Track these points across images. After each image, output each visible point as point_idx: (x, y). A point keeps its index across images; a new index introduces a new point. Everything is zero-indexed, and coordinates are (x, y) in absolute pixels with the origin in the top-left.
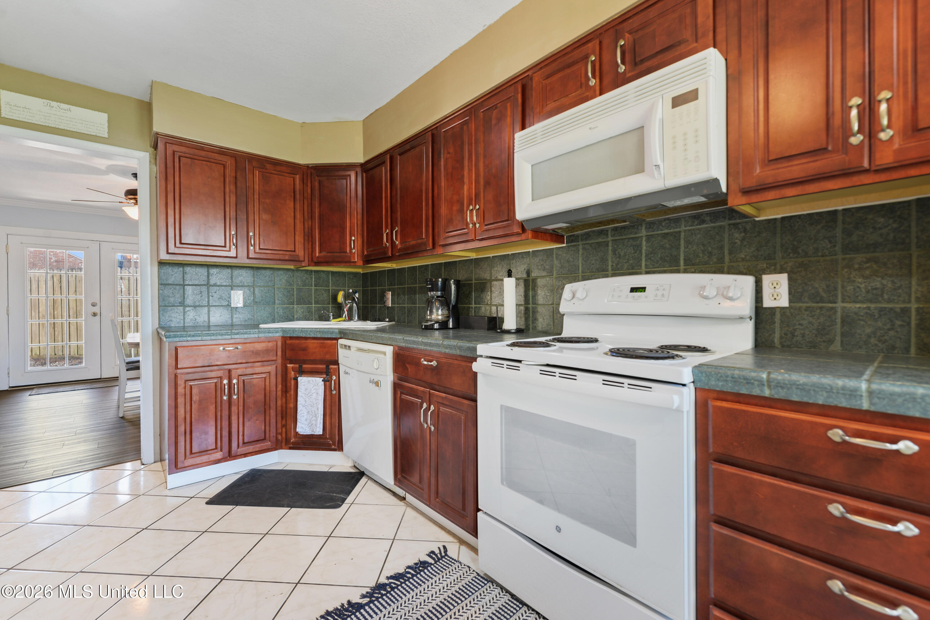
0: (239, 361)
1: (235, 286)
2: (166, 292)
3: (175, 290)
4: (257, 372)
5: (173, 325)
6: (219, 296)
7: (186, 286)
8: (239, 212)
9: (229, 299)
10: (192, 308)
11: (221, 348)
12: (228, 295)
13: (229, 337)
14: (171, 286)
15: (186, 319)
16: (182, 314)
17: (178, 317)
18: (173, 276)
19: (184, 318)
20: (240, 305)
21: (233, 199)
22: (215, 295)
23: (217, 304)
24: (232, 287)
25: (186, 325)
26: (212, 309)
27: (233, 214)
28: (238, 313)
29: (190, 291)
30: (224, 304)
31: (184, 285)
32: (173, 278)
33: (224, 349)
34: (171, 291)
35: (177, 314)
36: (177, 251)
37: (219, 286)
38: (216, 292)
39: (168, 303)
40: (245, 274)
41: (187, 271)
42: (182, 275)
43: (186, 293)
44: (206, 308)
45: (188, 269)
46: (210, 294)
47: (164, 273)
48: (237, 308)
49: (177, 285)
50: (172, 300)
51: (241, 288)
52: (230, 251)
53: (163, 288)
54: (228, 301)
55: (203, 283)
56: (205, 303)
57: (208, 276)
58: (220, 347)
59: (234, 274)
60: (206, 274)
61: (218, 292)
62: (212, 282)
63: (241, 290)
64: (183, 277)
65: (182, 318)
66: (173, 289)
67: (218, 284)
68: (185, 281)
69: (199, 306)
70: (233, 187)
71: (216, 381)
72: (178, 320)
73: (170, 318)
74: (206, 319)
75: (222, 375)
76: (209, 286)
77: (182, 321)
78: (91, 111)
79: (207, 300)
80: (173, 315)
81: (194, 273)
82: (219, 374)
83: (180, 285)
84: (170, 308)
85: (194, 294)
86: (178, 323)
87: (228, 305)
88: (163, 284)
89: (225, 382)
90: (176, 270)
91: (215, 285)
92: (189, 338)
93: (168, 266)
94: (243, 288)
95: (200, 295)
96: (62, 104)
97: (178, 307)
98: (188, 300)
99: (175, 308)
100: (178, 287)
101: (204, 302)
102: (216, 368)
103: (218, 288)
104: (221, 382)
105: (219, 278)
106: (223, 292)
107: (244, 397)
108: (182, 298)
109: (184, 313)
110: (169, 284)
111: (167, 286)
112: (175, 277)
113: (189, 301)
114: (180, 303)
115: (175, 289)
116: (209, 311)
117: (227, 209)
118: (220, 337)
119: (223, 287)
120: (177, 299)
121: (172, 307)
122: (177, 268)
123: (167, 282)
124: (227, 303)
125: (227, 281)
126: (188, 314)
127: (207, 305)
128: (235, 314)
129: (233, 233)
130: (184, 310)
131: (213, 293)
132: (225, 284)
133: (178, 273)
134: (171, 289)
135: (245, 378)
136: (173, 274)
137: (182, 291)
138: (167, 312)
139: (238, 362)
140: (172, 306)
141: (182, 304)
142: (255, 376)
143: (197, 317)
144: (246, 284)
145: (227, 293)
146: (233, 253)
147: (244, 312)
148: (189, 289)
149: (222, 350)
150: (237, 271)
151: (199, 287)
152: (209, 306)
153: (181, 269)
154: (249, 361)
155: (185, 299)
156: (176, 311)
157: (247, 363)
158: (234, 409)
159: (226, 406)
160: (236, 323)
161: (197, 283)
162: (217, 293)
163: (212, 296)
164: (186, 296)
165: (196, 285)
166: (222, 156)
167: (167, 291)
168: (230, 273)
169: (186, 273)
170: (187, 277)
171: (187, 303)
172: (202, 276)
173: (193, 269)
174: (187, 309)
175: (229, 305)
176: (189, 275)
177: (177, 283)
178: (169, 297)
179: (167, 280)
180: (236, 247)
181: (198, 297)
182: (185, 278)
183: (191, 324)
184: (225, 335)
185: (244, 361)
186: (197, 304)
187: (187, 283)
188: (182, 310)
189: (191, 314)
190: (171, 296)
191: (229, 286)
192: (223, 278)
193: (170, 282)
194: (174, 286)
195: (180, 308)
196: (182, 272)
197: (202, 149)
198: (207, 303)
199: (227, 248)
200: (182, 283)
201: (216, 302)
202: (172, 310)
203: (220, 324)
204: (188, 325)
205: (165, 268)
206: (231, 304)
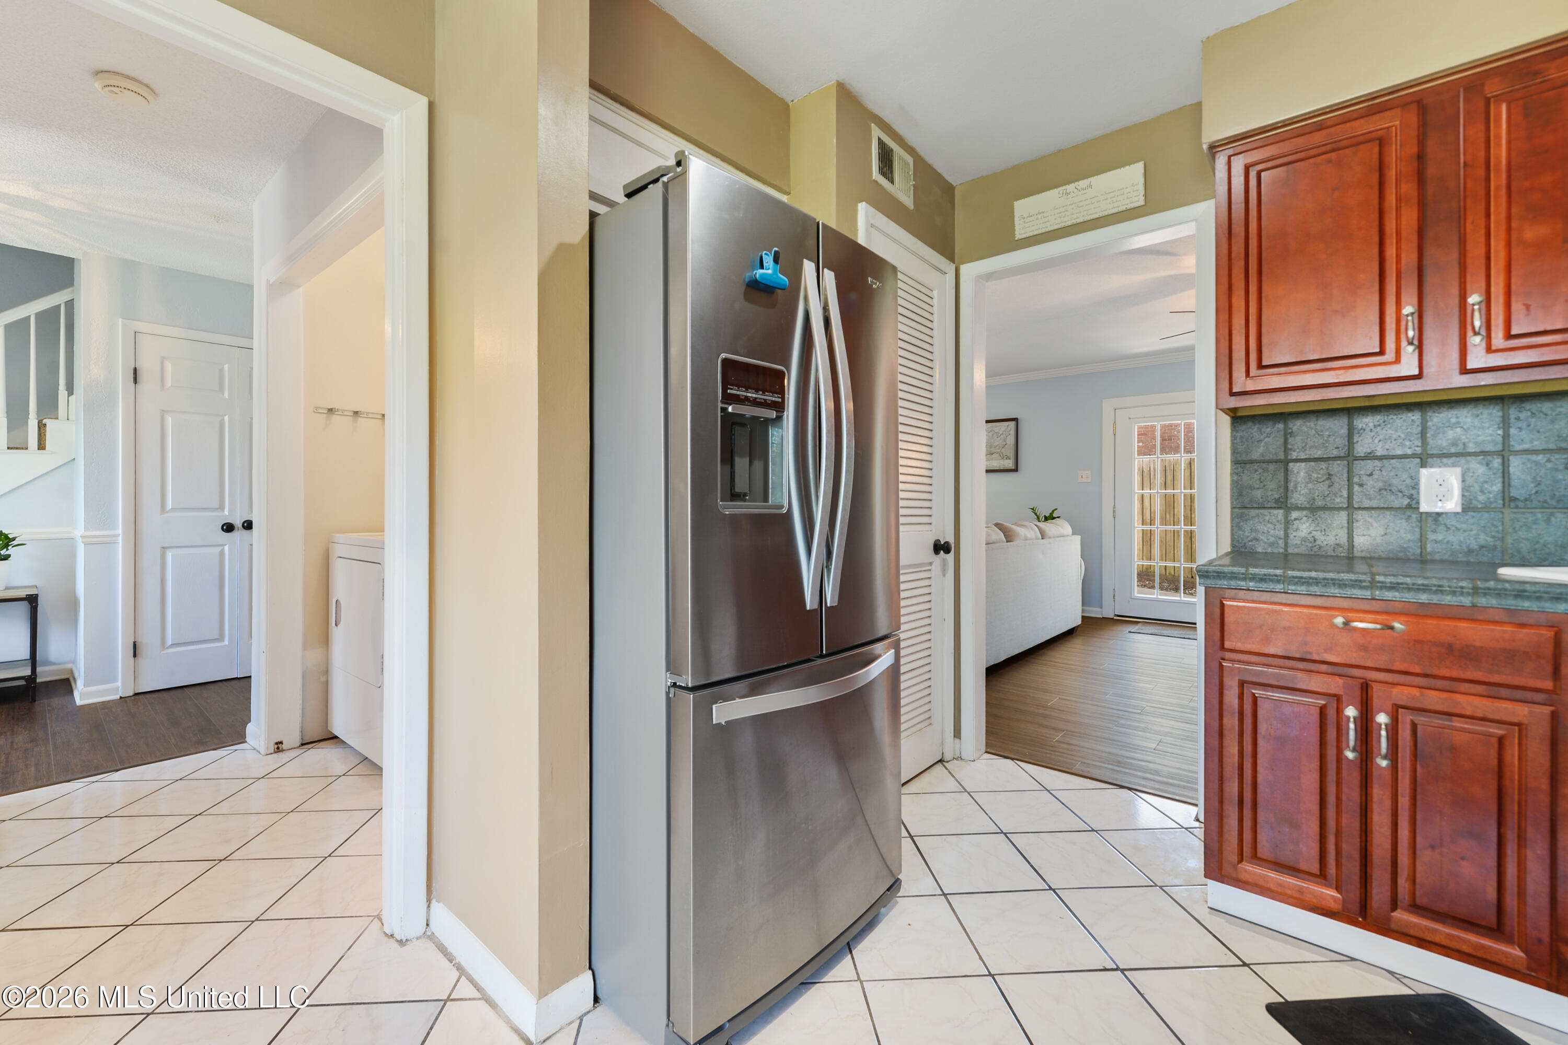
0: (1398, 666)
1: (1432, 456)
2: (1245, 478)
3: (1266, 474)
4: (1468, 713)
5: (1260, 550)
6: (1380, 485)
7: (1291, 464)
8: (1431, 252)
9: (1413, 492)
10: (1305, 513)
11: (1339, 621)
12: (1408, 481)
13: (1367, 594)
14: (1256, 466)
15: (1291, 537)
16: (1282, 526)
17: (1272, 532)
18: (1262, 444)
19: (1286, 536)
20: (1452, 504)
21: (1410, 217)
22: (1370, 482)
23: (1374, 504)
24: (1424, 459)
25: (1290, 551)
26: (1360, 516)
27: (1409, 258)
28: (1442, 527)
29: (1302, 474)
30: (1396, 504)
31: (1286, 462)
32: (1262, 448)
33: (1346, 624)
34: (1256, 476)
35: (1269, 525)
36: (1251, 386)
37: (1380, 458)
38: (1371, 475)
39: (1251, 501)
40: (1469, 420)
41: (1295, 428)
42: (1281, 440)
43: (1292, 478)
44: (1344, 515)
45: (1297, 425)
46: (1356, 480)
47: (1242, 437)
48: (1439, 514)
49: (1270, 462)
50: (1258, 494)
51: (1453, 459)
52: (1398, 360)
53: (1240, 469)
54: (1411, 497)
55: (1335, 453)
56: (1341, 501)
57: (1350, 435)
58: (1335, 617)
59: (1429, 424)
60: (1344, 431)
61: (1377, 472)
62: (1361, 449)
63: (1454, 465)
64: (1286, 443)
65: (1282, 534)
66: (1260, 471)
67: (1379, 452)
68: (1290, 452)
69: (1325, 508)
70: (1409, 188)
71: (1323, 702)
72: (1272, 539)
73: (1254, 535)
74: (1343, 539)
75: (1341, 692)
76: (1350, 459)
77: (1281, 543)
78: (1119, 170)
79: (1345, 493)
80: (1261, 527)
81: (1313, 432)
82: (1335, 685)
83: (1276, 462)
84: (1253, 513)
85: (1310, 480)
86: (1272, 545)
87: (1409, 507)
88: (1240, 462)
89: (1351, 712)
90: (1268, 430)
91: (1370, 456)
92: (1251, 584)
93: (1250, 424)
94: (1462, 460)
95: (1327, 482)
96: (1081, 182)
97: (1272, 511)
98: (1296, 495)
99: (1265, 512)
100: (1272, 467)
101: (1338, 500)
102: (1324, 668)
103: (1377, 463)
104: (1339, 711)
105: (1381, 437)
106: (1393, 474)
107: (1414, 771)
108: (1282, 490)
109: (1287, 523)
110: (1252, 462)
111: (1248, 466)
112: (1266, 444)
113: (1299, 497)
114: (1277, 501)
115: (1266, 470)
116: (1350, 522)
117: (1391, 252)
118: (1336, 591)
119: (1393, 461)
120: (1270, 493)
121: (1257, 511)
122: (1270, 424)
123: (1249, 458)
124: (1406, 501)
125: (1407, 443)
126: (1295, 527)
127: (1345, 506)
128: (1434, 531)
129: (1408, 310)
130: (1286, 516)
131: (1365, 478)
132: (1399, 452)
133: (1273, 435)
134: (1256, 471)
135: (1421, 719)
136: (1262, 437)
137: (1281, 475)
138: (1246, 520)
139: (1395, 668)
140: (1258, 508)
141: (1283, 503)
142: (1457, 723)
143: (1318, 535)
144: (1471, 448)
145: (1405, 476)
146: (1409, 366)
147: (1464, 526)
148: (1299, 472)
149: (1341, 625)
150: (1441, 415)
151: (1323, 465)
152: (1350, 507)
153: (1281, 426)
154: (1434, 671)
155: (1290, 493)
156: (1267, 518)
157: (1426, 676)
158: (1380, 795)
159: (1352, 779)
160: (1437, 557)
161: (1318, 453)
162: (1375, 476)
163: (1361, 485)
164: (1291, 486)
165: (1315, 460)
166: (1375, 117)
167: (1251, 477)
168: (1418, 422)
169: (1291, 433)
170: (1296, 442)
171: (1293, 501)
172: (1332, 439)
173: (1308, 424)
174: (1295, 514)
175: (1413, 506)
176: (1299, 438)
177: (1271, 457)
178: (1252, 488)
179: (1247, 453)
180: (1420, 348)
181: (1323, 488)
182: (1290, 446)
183: (1303, 550)
184: (1353, 586)
185: (1417, 669)
186: (1320, 503)
187: (1294, 455)
188: (1281, 517)
189: (1303, 528)
190: (1256, 486)
191: (1414, 456)
192: (1395, 436)
193: (1255, 456)
194: (1264, 465)
195: (1275, 512)
196: (1282, 433)
197: (1320, 127)
198: (1346, 501)
199: (1390, 355)
200: (1282, 456)
201: (1370, 499)
202: (1258, 516)
203: (1383, 555)
204: (1296, 551)
205: (1244, 427)
206: (1418, 503)
